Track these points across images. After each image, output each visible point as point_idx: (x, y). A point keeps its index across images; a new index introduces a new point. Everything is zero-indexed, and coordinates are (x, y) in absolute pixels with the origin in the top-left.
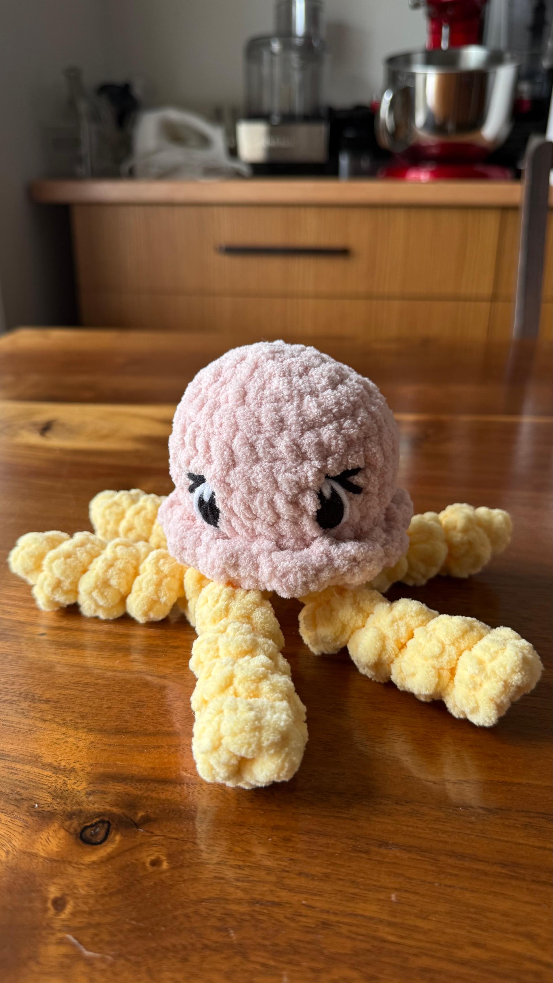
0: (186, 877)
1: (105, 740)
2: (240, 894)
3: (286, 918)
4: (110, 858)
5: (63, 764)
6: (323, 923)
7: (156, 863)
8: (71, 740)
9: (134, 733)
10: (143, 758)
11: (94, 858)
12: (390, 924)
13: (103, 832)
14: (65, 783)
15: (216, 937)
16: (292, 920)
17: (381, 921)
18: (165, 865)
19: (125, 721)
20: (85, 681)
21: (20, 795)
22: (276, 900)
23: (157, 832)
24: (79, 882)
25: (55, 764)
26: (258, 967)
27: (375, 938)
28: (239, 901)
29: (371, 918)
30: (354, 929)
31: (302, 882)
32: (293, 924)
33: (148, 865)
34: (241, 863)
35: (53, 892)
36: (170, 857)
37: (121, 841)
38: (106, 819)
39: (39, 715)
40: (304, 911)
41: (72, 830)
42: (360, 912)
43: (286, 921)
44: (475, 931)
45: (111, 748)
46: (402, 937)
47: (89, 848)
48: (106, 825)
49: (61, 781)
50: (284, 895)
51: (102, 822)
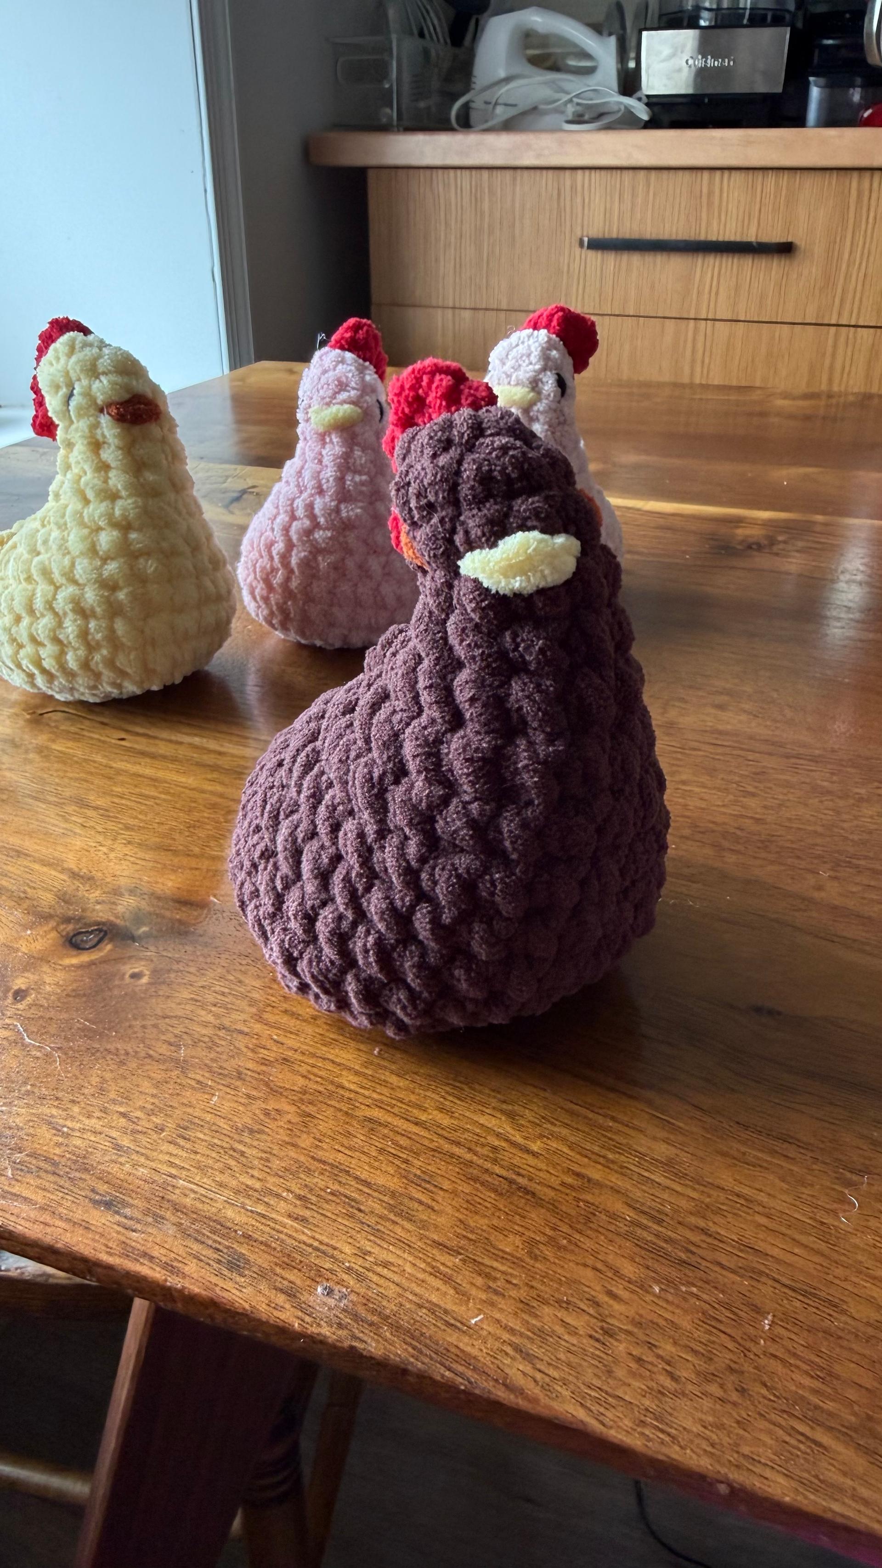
0: (161, 993)
1: (141, 854)
2: (210, 1018)
3: (247, 1047)
4: (92, 963)
5: (84, 870)
6: (284, 1059)
7: (136, 976)
8: (104, 849)
9: (175, 853)
10: (173, 877)
11: (74, 961)
12: (357, 1073)
13: (96, 939)
14: (77, 890)
15: (164, 1049)
16: (253, 1051)
17: (349, 1069)
18: (145, 980)
19: (174, 840)
20: (147, 793)
21: (25, 892)
22: (246, 1030)
23: (152, 948)
24: (48, 980)
25: (76, 870)
26: (193, 1083)
27: (332, 1083)
28: (205, 1025)
29: (339, 1065)
30: (315, 1070)
31: (285, 1019)
32: (250, 1054)
33: (127, 976)
34: (226, 990)
35: (20, 983)
36: (155, 972)
37: (111, 950)
38: (105, 928)
39: (80, 820)
40: (269, 1044)
41: (64, 933)
42: (331, 1057)
43: (245, 1050)
44: (451, 1098)
45: (144, 863)
46: (365, 1088)
47: (75, 952)
48: (101, 935)
49: (74, 887)
50: (258, 1027)
51: (100, 930)
